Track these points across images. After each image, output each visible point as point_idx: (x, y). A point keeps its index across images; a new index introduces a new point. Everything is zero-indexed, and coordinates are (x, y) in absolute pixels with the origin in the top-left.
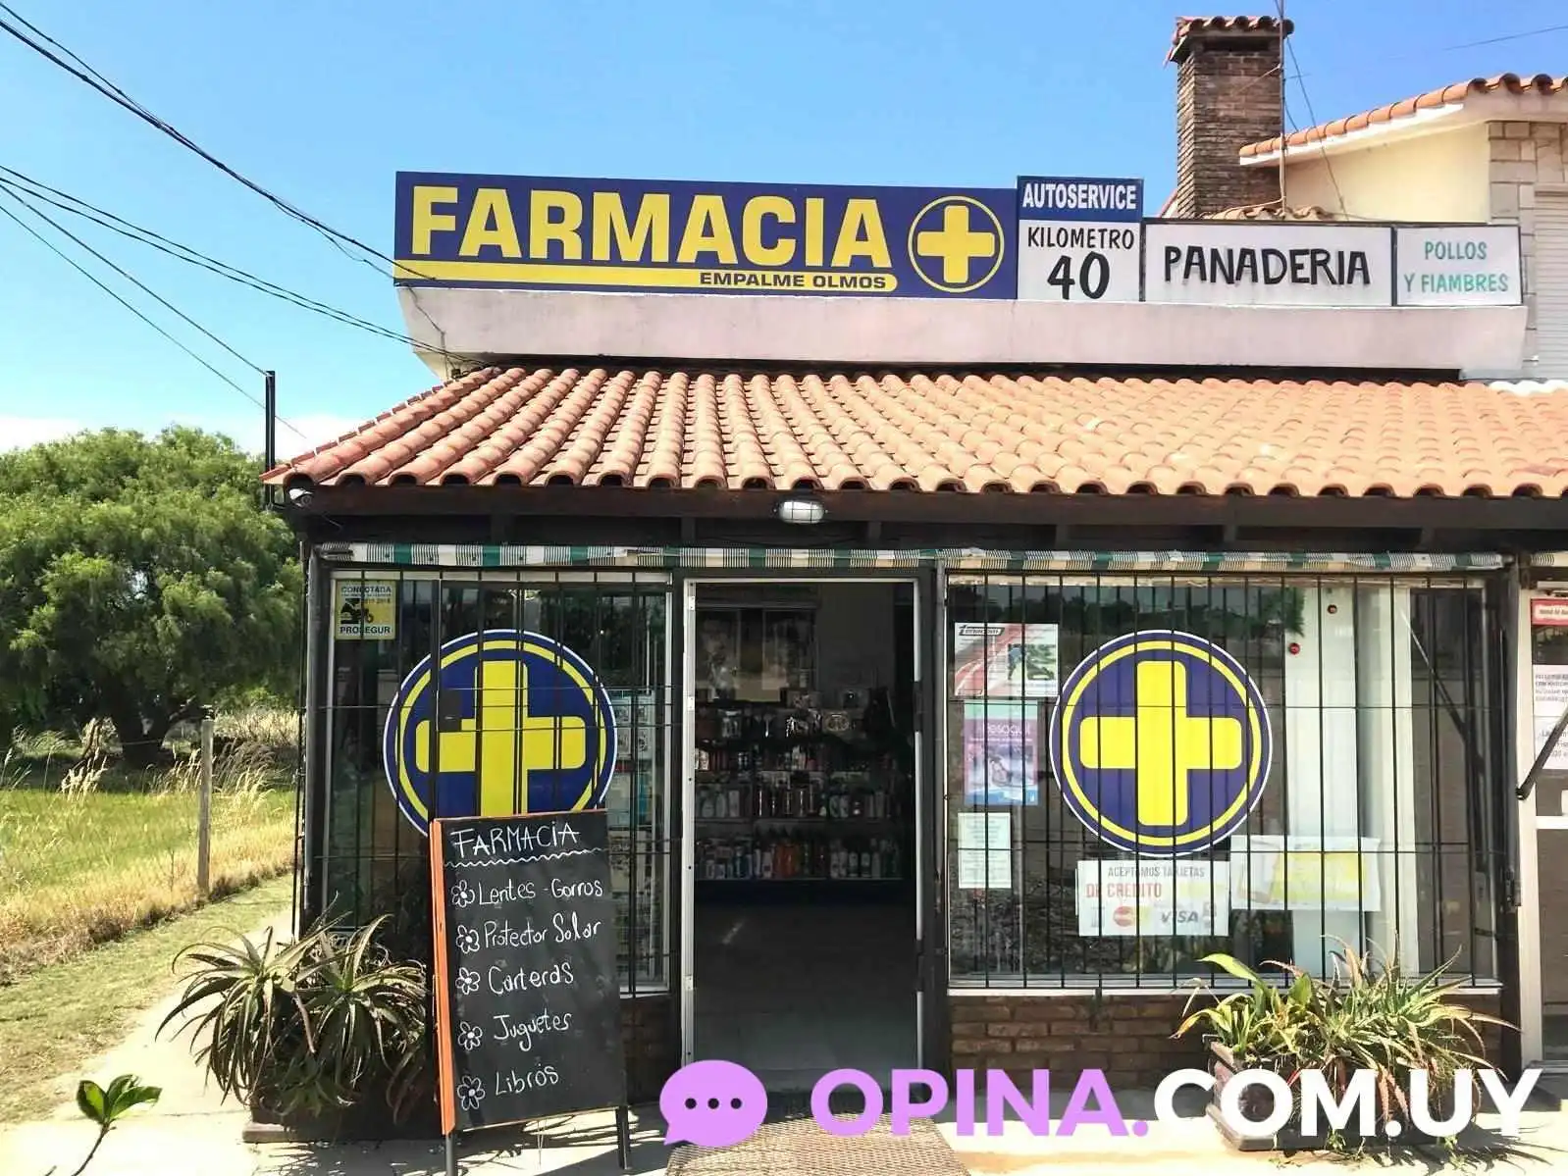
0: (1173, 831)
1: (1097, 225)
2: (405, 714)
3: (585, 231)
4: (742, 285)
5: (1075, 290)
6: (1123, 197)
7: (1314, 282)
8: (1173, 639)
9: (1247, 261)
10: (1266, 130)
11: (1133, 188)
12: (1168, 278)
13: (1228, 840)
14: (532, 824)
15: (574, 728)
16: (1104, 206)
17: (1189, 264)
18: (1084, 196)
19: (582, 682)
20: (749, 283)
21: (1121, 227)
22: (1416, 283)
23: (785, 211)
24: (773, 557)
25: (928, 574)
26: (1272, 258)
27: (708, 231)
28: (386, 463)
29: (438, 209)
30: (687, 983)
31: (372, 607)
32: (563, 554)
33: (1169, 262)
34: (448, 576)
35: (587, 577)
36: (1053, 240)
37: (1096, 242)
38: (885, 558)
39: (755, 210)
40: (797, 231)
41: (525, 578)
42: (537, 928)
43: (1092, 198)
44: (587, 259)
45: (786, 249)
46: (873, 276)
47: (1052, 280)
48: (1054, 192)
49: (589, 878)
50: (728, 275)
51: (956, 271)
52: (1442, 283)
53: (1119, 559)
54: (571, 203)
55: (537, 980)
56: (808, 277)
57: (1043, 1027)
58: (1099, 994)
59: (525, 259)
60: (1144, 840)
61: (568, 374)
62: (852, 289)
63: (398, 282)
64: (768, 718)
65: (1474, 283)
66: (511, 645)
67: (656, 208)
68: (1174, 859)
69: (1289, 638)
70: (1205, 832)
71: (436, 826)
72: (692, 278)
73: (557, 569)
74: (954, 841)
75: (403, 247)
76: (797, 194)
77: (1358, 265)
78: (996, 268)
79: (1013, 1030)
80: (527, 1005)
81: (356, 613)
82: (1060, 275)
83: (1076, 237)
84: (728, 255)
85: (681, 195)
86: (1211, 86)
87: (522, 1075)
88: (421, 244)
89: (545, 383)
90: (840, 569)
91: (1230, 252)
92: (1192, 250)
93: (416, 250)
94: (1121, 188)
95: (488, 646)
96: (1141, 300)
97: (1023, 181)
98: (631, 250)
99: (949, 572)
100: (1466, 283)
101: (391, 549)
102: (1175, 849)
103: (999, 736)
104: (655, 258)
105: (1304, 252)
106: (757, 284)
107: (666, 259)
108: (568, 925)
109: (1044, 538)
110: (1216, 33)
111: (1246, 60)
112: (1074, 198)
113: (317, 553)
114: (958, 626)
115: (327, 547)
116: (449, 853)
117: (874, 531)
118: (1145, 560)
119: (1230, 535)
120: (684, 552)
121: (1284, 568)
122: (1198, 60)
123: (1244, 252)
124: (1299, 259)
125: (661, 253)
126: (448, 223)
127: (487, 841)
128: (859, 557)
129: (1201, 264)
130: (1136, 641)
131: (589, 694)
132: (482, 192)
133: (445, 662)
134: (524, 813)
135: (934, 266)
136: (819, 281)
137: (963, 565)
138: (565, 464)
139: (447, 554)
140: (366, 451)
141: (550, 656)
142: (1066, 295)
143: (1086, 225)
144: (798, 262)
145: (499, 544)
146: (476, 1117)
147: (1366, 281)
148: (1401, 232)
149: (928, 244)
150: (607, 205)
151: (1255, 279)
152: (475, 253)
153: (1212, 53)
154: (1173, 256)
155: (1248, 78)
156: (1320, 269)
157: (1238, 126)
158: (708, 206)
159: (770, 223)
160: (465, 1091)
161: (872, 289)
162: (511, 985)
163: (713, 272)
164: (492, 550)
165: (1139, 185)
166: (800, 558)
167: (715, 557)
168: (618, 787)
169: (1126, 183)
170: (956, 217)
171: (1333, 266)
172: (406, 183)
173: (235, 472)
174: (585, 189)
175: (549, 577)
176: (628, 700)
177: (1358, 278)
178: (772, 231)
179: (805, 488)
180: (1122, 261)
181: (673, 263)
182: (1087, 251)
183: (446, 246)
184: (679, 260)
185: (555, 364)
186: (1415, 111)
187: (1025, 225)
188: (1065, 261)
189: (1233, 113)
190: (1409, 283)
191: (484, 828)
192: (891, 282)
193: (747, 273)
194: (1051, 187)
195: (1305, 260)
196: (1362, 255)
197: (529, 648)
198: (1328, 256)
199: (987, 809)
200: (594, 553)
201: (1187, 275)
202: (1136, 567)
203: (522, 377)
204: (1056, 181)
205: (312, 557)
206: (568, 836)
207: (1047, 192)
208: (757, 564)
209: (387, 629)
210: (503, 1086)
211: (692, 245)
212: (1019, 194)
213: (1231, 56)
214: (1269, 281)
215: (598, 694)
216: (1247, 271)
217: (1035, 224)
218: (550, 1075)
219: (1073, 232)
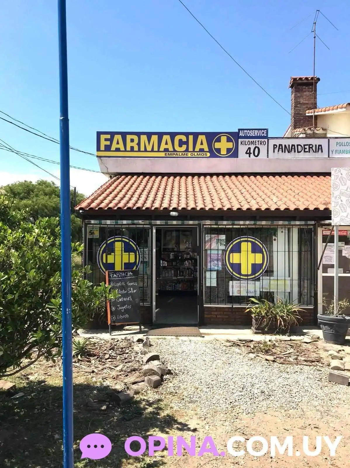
0: (247, 275)
1: (257, 140)
2: (101, 252)
3: (139, 144)
4: (174, 156)
5: (252, 155)
6: (263, 133)
7: (309, 152)
8: (248, 238)
9: (293, 148)
10: (313, 106)
11: (266, 131)
12: (274, 152)
13: (260, 277)
14: (124, 272)
15: (132, 255)
16: (259, 135)
17: (279, 148)
18: (254, 133)
19: (134, 246)
20: (176, 155)
21: (263, 140)
22: (334, 152)
23: (184, 138)
24: (170, 222)
25: (199, 225)
26: (299, 147)
27: (166, 144)
28: (97, 205)
29: (106, 140)
30: (154, 303)
31: (95, 232)
32: (130, 222)
33: (274, 148)
34: (108, 226)
35: (135, 226)
36: (247, 144)
37: (257, 144)
38: (191, 222)
39: (177, 138)
40: (187, 143)
41: (123, 226)
42: (125, 290)
43: (256, 133)
44: (139, 150)
45: (184, 147)
46: (204, 153)
47: (246, 153)
48: (247, 132)
49: (135, 282)
50: (171, 154)
51: (224, 152)
52: (340, 152)
53: (236, 222)
54: (136, 138)
55: (125, 299)
56: (189, 154)
57: (222, 313)
58: (232, 306)
59: (125, 151)
60: (241, 277)
61: (135, 177)
62: (199, 156)
63: (97, 156)
64: (180, 254)
65: (348, 152)
66: (120, 239)
67: (155, 138)
68: (248, 281)
69: (274, 238)
70: (254, 276)
71: (107, 272)
72: (163, 154)
73: (129, 225)
74: (205, 277)
75: (98, 149)
76: (187, 134)
77: (320, 148)
78: (233, 150)
79: (216, 313)
80: (123, 304)
81: (92, 233)
82: (248, 152)
83: (252, 143)
84: (171, 149)
85: (160, 135)
86: (299, 95)
87: (122, 315)
88: (102, 148)
89: (130, 180)
90: (183, 224)
91: (289, 145)
92: (280, 145)
93: (101, 149)
94: (263, 131)
95: (116, 239)
96: (268, 157)
97: (239, 130)
98: (149, 148)
99: (203, 225)
100: (346, 152)
101: (98, 221)
102: (248, 279)
103: (214, 257)
104: (155, 150)
105: (307, 145)
106: (178, 155)
107: (157, 150)
108: (131, 290)
109: (222, 219)
110: (300, 81)
111: (308, 88)
112: (252, 134)
113: (85, 222)
114: (206, 235)
115: (86, 221)
116: (109, 277)
117: (189, 217)
118: (241, 222)
119: (258, 218)
120: (152, 221)
121: (270, 224)
122: (295, 88)
123: (292, 145)
124: (306, 147)
125: (156, 149)
126: (108, 143)
127: (116, 275)
128: (186, 222)
129: (282, 148)
130: (240, 238)
131: (135, 248)
132: (116, 136)
133: (109, 242)
134: (123, 270)
135: (219, 150)
136: (192, 154)
137: (206, 224)
138: (130, 205)
139: (108, 222)
140: (93, 201)
141: (128, 241)
142: (250, 157)
143: (254, 140)
144: (187, 150)
145: (118, 220)
146: (114, 322)
147: (322, 152)
148: (330, 140)
149: (217, 145)
150: (144, 138)
151: (295, 152)
152: (114, 150)
153: (299, 86)
154: (275, 146)
155: (308, 93)
156: (311, 149)
157: (306, 105)
158: (166, 138)
159: (180, 141)
160: (112, 318)
161: (204, 156)
162: (120, 300)
163: (168, 153)
164: (117, 221)
165: (267, 130)
166: (175, 222)
167: (158, 222)
168: (141, 267)
169: (264, 129)
170: (224, 139)
171: (314, 148)
172: (99, 134)
173: (56, 191)
174: (139, 134)
175: (127, 226)
176: (142, 250)
177: (320, 151)
178: (181, 143)
179: (175, 210)
180: (263, 149)
181: (158, 151)
182: (255, 146)
183: (108, 148)
184: (160, 150)
185: (132, 174)
186: (337, 109)
187: (240, 140)
188: (249, 148)
189: (305, 102)
190: (332, 152)
191: (115, 272)
192: (208, 154)
193: (175, 153)
194: (246, 131)
195: (307, 147)
196: (321, 145)
197: (123, 239)
198: (313, 145)
199: (211, 271)
200: (136, 222)
201: (278, 151)
202: (240, 224)
203: (125, 178)
204: (247, 130)
205: (84, 223)
206: (131, 274)
207: (245, 132)
208: (166, 224)
209: (97, 236)
210: (119, 317)
211: (163, 146)
212: (238, 133)
213: (304, 87)
214: (298, 152)
215: (137, 248)
216: (293, 150)
217: (242, 140)
218: (127, 316)
219: (251, 141)
